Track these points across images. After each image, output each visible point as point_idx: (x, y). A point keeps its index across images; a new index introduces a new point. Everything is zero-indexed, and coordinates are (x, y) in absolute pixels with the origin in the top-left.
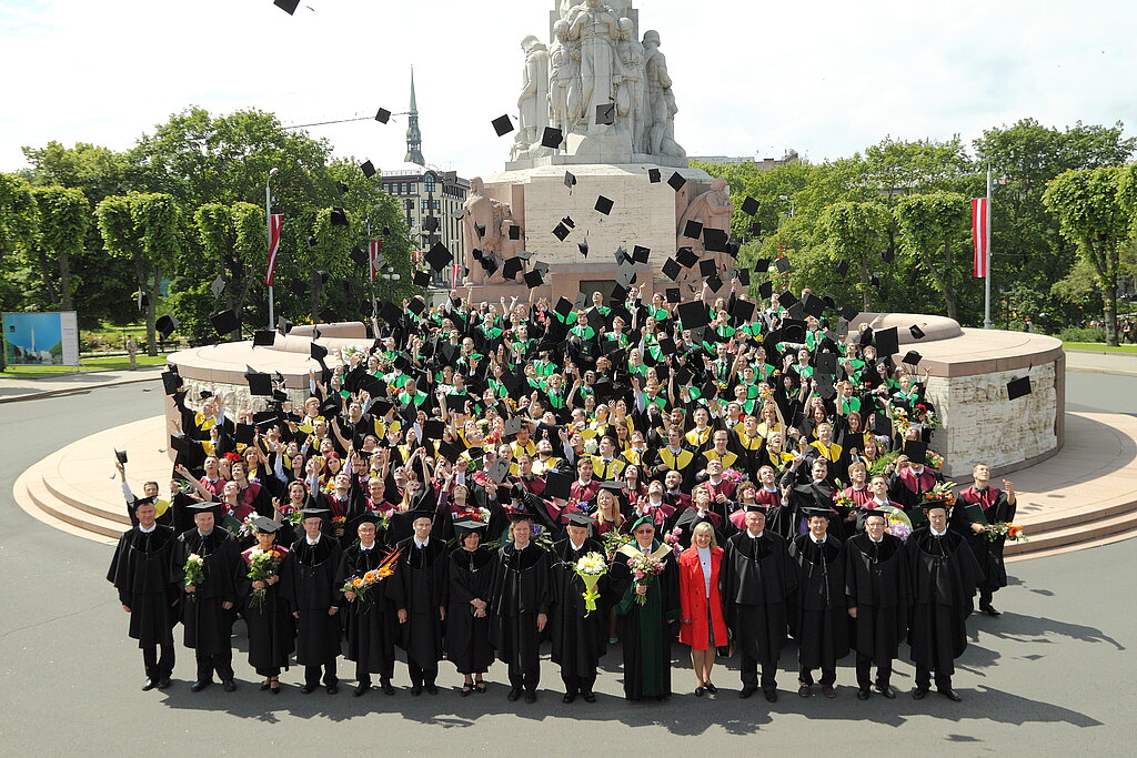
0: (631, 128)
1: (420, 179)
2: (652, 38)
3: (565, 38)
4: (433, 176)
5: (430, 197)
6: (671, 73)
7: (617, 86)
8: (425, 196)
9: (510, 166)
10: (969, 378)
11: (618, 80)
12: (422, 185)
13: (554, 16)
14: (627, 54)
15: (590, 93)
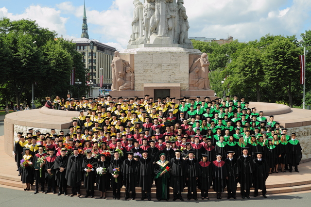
0: (173, 34)
1: (88, 44)
2: (181, 1)
4: (93, 44)
5: (92, 51)
7: (168, 19)
8: (90, 51)
10: (292, 128)
11: (169, 17)
12: (89, 47)
14: (172, 7)
15: (159, 21)
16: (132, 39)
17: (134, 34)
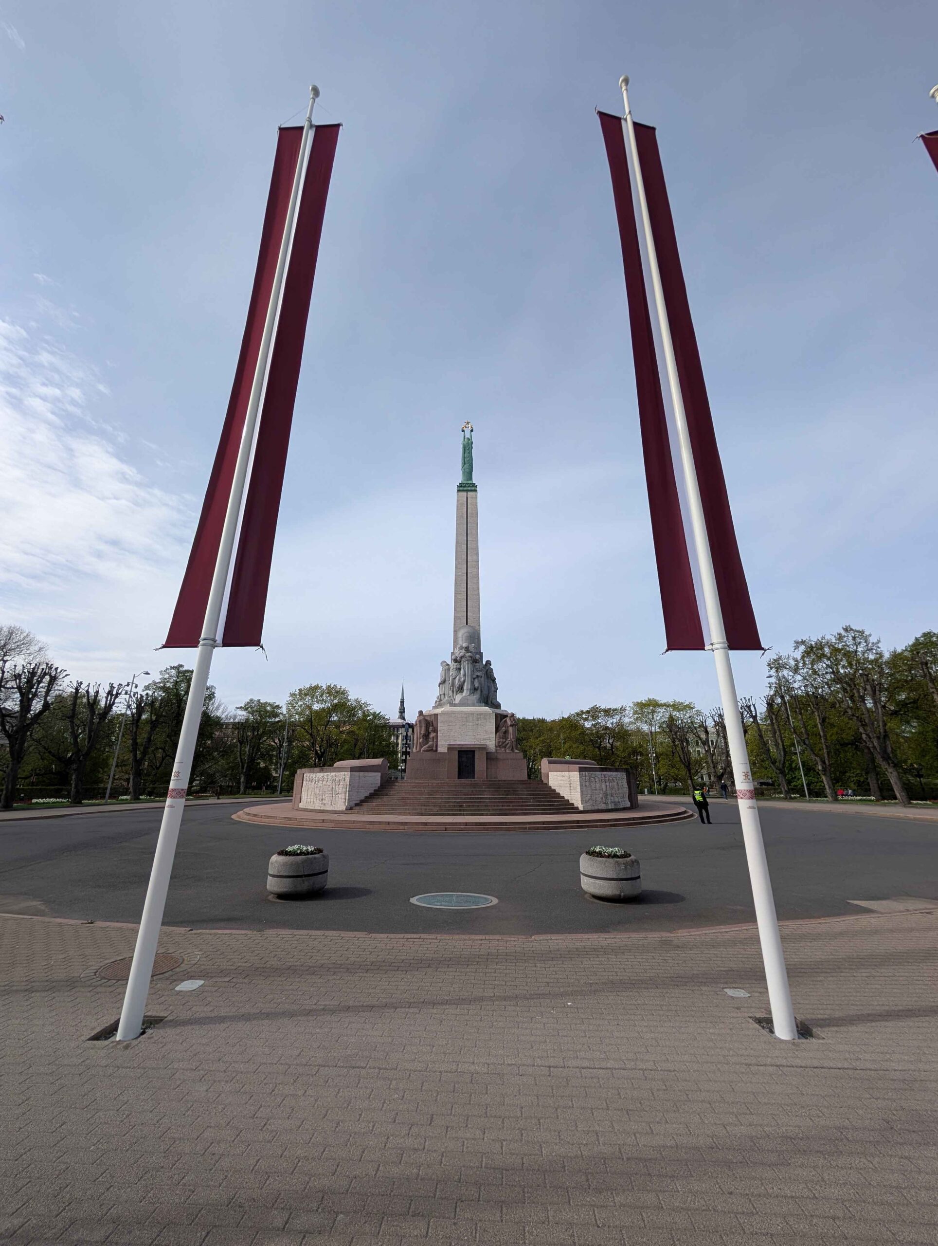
1: (403, 726)
2: (488, 663)
3: (455, 661)
6: (495, 675)
7: (474, 679)
8: (405, 734)
9: (434, 708)
12: (404, 729)
13: (453, 654)
15: (464, 681)
16: (438, 700)
17: (441, 695)
